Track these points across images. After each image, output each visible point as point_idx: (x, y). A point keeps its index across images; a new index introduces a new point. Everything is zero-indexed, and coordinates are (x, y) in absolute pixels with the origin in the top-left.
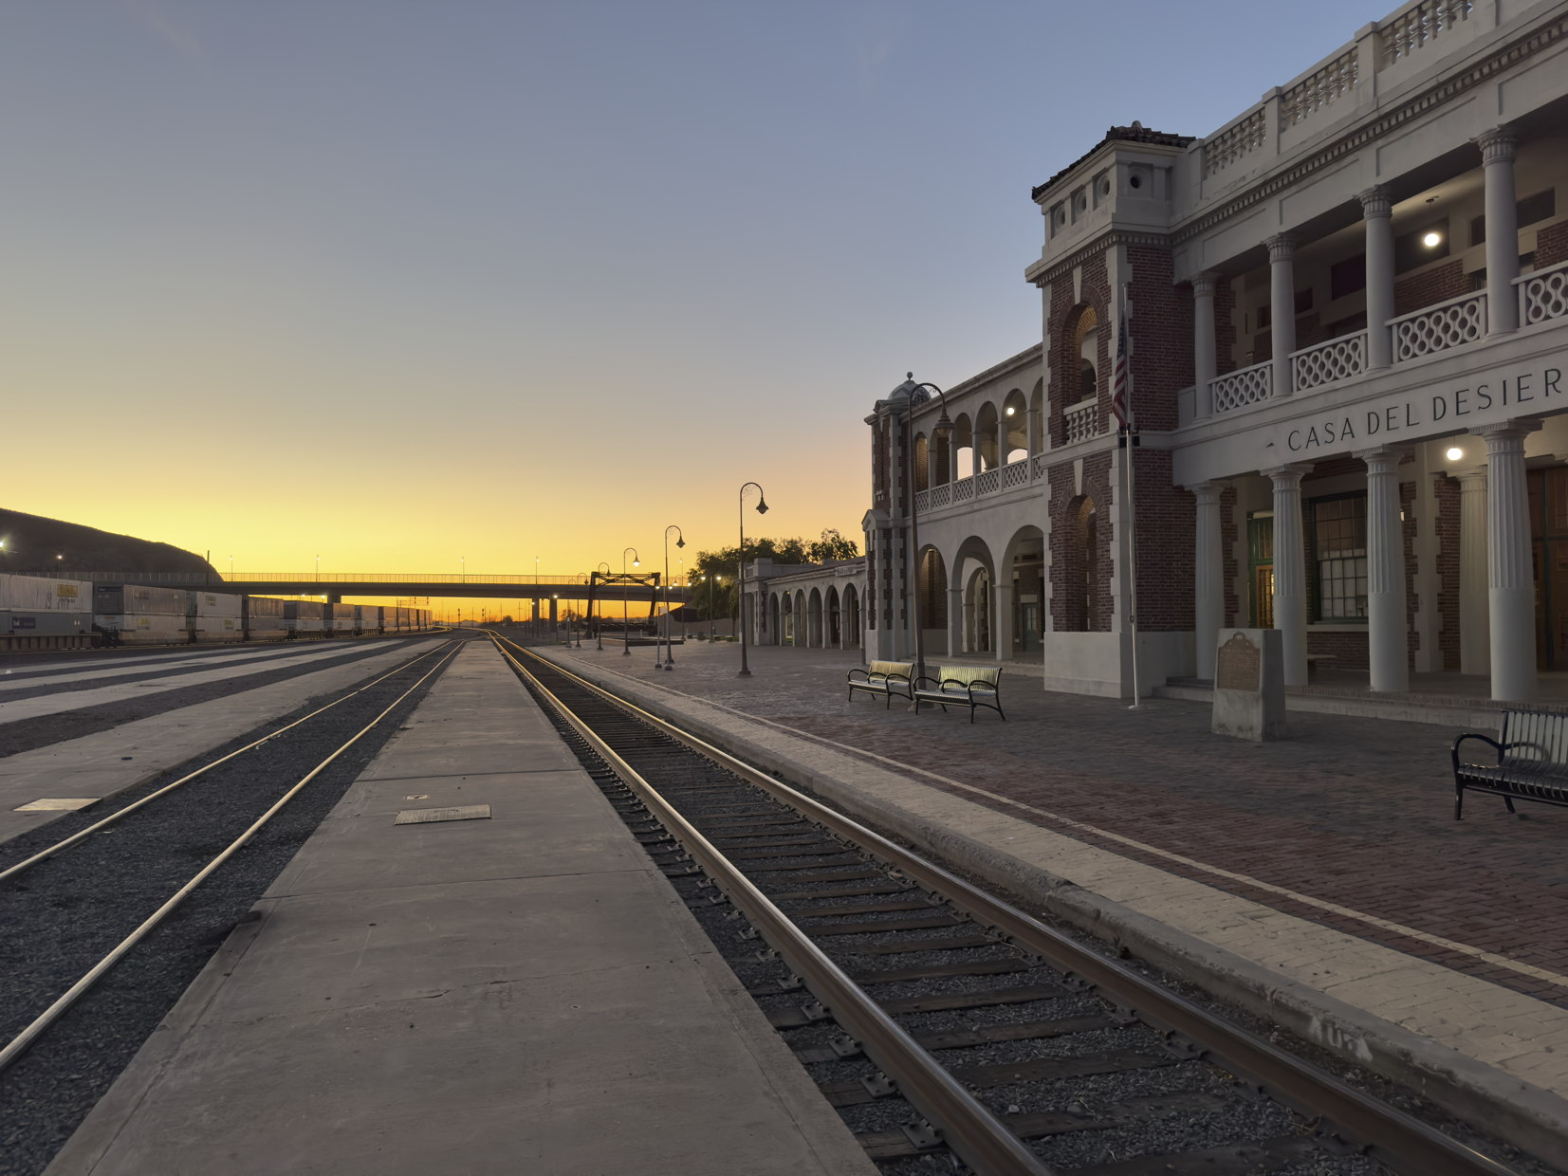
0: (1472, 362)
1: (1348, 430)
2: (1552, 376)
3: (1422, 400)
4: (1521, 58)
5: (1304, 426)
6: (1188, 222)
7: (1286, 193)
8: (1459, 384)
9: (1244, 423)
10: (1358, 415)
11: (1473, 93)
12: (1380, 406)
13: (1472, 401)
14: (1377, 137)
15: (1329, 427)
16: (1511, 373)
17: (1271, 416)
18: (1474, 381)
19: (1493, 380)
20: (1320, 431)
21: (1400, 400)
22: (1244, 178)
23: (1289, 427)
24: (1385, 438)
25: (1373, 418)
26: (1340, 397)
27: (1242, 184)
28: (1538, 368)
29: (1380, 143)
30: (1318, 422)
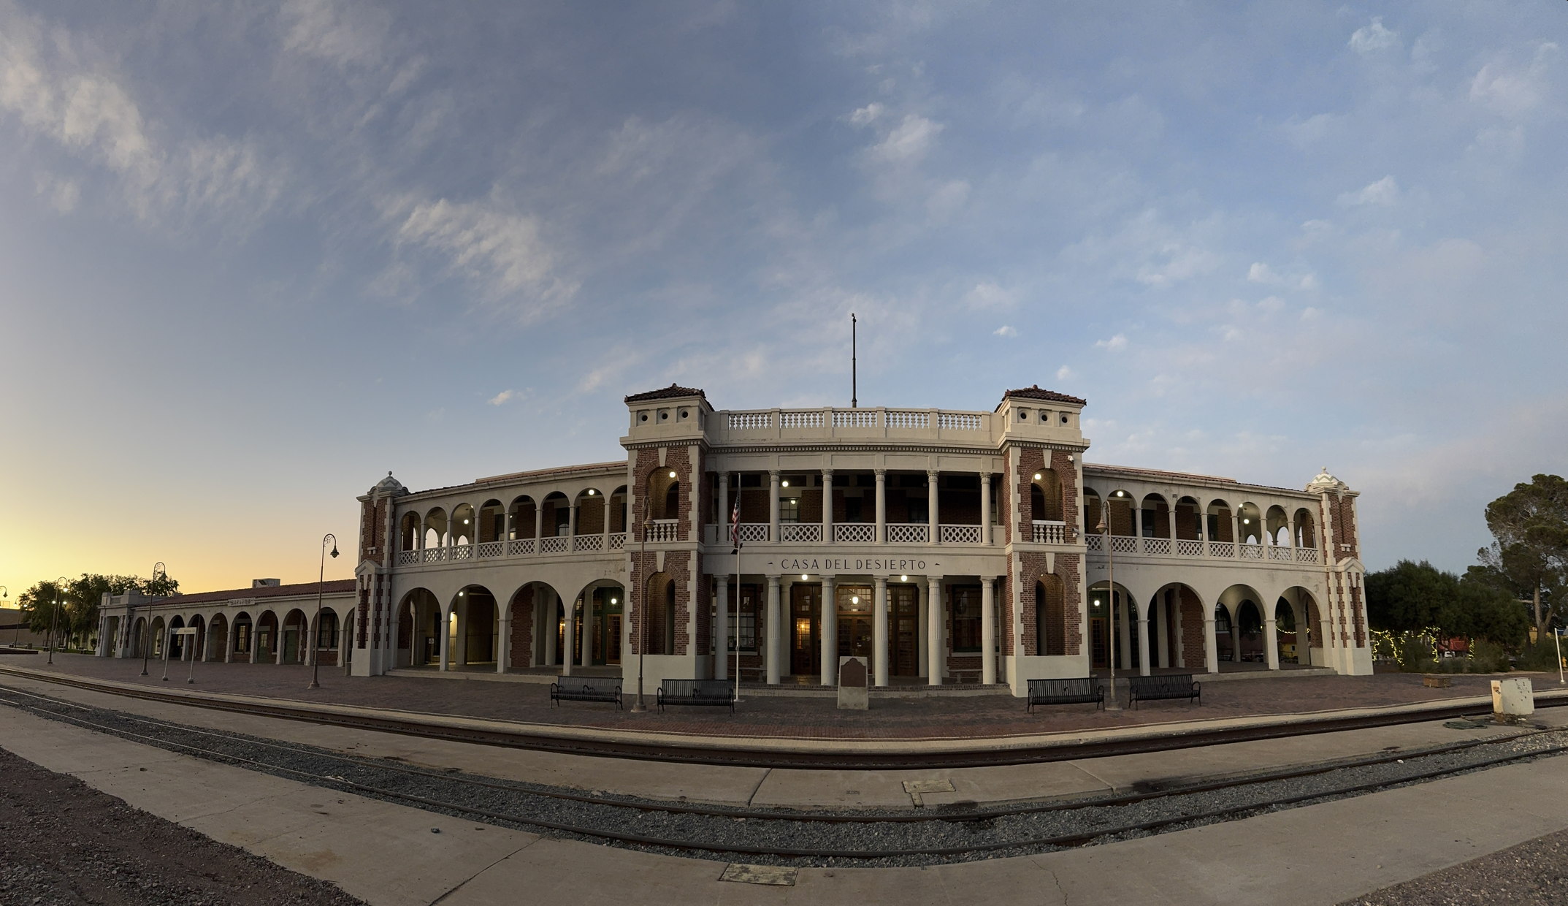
0: (874, 550)
1: (815, 565)
2: (903, 563)
3: (852, 560)
4: (895, 451)
5: (792, 558)
6: (726, 446)
7: (782, 454)
8: (868, 557)
9: (755, 550)
10: (821, 560)
11: (874, 453)
12: (832, 558)
13: (873, 565)
14: (834, 451)
15: (805, 562)
16: (889, 558)
17: (773, 550)
18: (874, 557)
19: (882, 559)
20: (800, 563)
21: (843, 558)
22: (765, 440)
23: (783, 557)
24: (833, 572)
25: (828, 562)
26: (813, 550)
27: (763, 442)
28: (899, 558)
29: (833, 453)
30: (800, 558)
